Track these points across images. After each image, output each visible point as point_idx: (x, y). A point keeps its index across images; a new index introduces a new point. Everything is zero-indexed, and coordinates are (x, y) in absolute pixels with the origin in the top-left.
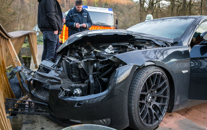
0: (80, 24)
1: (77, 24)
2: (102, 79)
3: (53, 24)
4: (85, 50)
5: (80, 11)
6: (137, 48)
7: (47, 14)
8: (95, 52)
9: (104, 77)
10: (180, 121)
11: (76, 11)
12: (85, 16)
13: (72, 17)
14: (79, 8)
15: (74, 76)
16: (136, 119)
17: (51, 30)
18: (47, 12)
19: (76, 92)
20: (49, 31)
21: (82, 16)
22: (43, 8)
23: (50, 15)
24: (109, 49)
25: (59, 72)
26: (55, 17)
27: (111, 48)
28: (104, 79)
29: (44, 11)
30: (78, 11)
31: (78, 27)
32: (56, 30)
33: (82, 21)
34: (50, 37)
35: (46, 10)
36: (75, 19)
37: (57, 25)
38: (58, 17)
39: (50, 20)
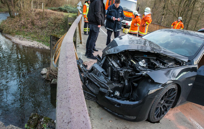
0: (116, 18)
1: (113, 18)
2: (134, 83)
3: (98, 21)
4: (124, 57)
5: (117, 8)
6: (161, 64)
7: (95, 13)
8: (132, 63)
9: (135, 82)
10: (177, 114)
11: (114, 7)
12: (120, 12)
13: (111, 11)
14: (117, 5)
15: (115, 79)
16: (152, 117)
17: (96, 24)
18: (95, 11)
19: (116, 94)
20: (95, 24)
21: (118, 12)
22: (93, 8)
23: (97, 14)
24: (142, 62)
25: (108, 80)
26: (100, 16)
27: (144, 62)
28: (135, 84)
29: (94, 10)
30: (115, 7)
31: (114, 20)
32: (99, 25)
33: (117, 15)
34: (94, 29)
35: (95, 9)
36: (113, 14)
37: (101, 21)
38: (103, 15)
39: (96, 18)
